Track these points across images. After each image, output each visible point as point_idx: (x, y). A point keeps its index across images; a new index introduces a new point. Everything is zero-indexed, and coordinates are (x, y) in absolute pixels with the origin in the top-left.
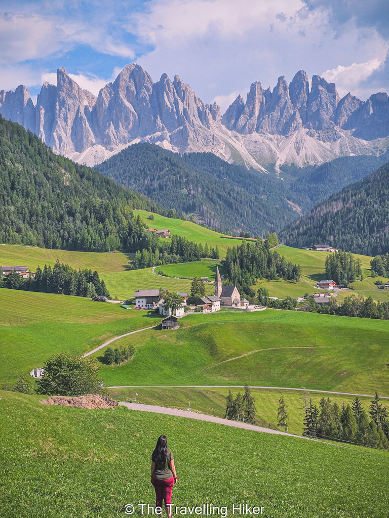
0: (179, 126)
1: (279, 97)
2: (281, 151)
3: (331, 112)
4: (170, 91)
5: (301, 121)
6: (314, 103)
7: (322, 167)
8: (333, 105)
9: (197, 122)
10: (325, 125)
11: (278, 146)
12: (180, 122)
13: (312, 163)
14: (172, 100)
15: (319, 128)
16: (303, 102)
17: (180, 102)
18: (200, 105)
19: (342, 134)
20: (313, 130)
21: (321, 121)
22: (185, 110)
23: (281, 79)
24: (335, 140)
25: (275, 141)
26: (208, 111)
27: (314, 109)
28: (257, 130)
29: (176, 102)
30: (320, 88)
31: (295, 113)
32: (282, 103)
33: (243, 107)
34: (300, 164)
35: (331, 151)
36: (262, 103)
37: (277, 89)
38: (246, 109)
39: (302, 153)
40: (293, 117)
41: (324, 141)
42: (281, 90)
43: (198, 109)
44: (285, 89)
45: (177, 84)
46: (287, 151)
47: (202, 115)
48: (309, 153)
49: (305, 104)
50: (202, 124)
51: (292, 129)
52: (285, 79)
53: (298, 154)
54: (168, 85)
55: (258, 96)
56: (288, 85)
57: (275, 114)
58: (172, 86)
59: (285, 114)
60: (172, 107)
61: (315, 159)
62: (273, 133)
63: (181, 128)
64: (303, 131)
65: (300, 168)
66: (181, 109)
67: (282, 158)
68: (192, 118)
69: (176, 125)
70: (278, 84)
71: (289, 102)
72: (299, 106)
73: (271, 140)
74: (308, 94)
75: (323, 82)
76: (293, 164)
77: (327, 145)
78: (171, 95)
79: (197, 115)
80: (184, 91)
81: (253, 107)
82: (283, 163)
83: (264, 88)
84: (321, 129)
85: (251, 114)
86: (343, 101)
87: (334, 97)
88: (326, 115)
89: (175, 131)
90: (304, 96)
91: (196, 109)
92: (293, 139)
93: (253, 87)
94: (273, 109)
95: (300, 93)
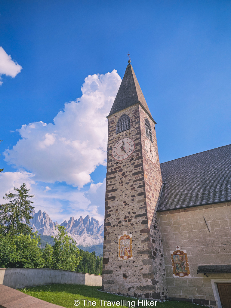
0: (41, 227)
1: (80, 222)
2: (78, 241)
3: (97, 230)
4: (41, 216)
5: (86, 231)
6: (91, 226)
7: (93, 247)
8: (97, 228)
9: (48, 227)
10: (94, 234)
11: (77, 239)
12: (42, 226)
13: (89, 246)
14: (41, 219)
15: (92, 234)
16: (88, 225)
17: (44, 219)
18: (51, 222)
19: (100, 237)
20: (90, 235)
21: (93, 232)
22: (45, 223)
23: (81, 217)
24: (97, 239)
25: (76, 237)
26: (53, 224)
27: (91, 228)
28: (70, 232)
29: (42, 220)
30: (94, 221)
31: (84, 228)
32: (80, 225)
33: (67, 224)
34: (84, 245)
35: (96, 243)
36: (73, 224)
37: (79, 220)
38: (68, 225)
39: (86, 242)
40: (83, 230)
41: (93, 239)
42: (81, 220)
43: (50, 223)
44: (82, 220)
45: (44, 214)
46: (80, 241)
47: (51, 225)
48: (88, 243)
49: (88, 226)
50: (50, 228)
51: (82, 234)
52: (82, 217)
53: (84, 242)
54: (41, 214)
55: (72, 221)
56: (83, 219)
57: (77, 228)
58: (42, 214)
59: (81, 228)
60: (40, 221)
61: (90, 245)
62: (76, 234)
63: (42, 228)
64: (87, 234)
65: (84, 247)
66: (43, 222)
67: (78, 243)
68: (47, 225)
69: (40, 227)
70: (80, 219)
71: (83, 224)
72: (86, 226)
73: (75, 236)
74: (89, 223)
75: (94, 220)
76: (82, 245)
77: (94, 240)
78: (41, 217)
79: (49, 225)
80: (46, 216)
81: (70, 225)
82: (78, 245)
83: (75, 219)
84: (93, 235)
85: (69, 227)
86: (100, 227)
87: (98, 225)
88: (95, 230)
89: (39, 229)
90: (88, 223)
91: (49, 223)
92: (83, 237)
93: (71, 218)
94: (77, 226)
95: (87, 222)
